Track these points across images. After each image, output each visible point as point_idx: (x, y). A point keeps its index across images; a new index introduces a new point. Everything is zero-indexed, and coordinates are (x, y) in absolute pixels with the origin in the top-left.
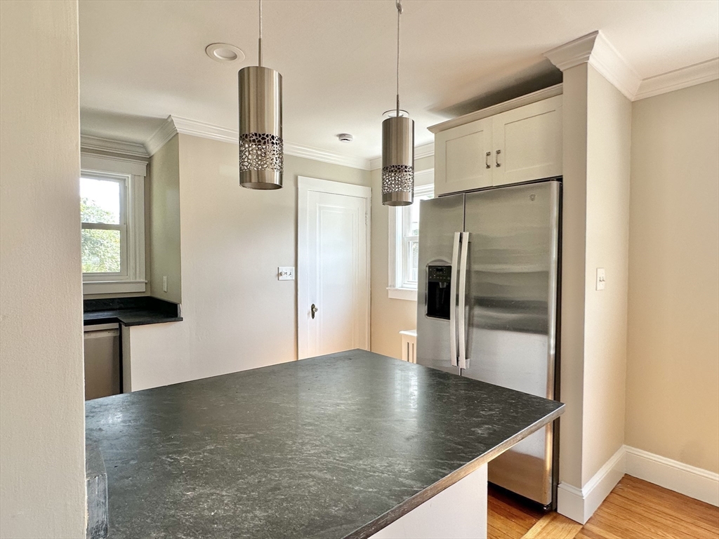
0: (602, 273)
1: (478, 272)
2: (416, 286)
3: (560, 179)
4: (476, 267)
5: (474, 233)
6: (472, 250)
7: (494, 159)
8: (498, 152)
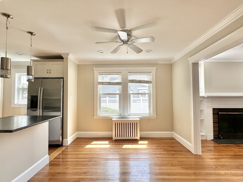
0: (71, 97)
1: (46, 99)
2: (27, 103)
3: (63, 78)
4: (45, 97)
5: (44, 88)
6: (44, 93)
7: (49, 71)
8: (50, 70)
